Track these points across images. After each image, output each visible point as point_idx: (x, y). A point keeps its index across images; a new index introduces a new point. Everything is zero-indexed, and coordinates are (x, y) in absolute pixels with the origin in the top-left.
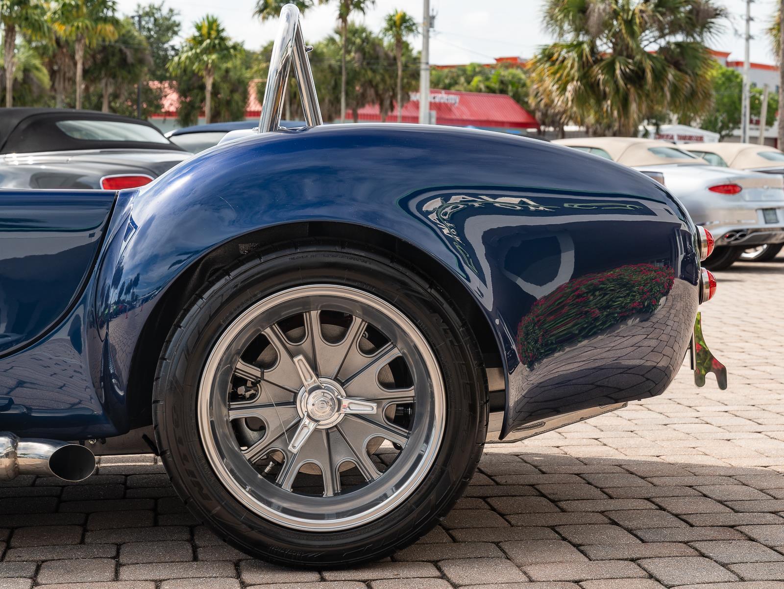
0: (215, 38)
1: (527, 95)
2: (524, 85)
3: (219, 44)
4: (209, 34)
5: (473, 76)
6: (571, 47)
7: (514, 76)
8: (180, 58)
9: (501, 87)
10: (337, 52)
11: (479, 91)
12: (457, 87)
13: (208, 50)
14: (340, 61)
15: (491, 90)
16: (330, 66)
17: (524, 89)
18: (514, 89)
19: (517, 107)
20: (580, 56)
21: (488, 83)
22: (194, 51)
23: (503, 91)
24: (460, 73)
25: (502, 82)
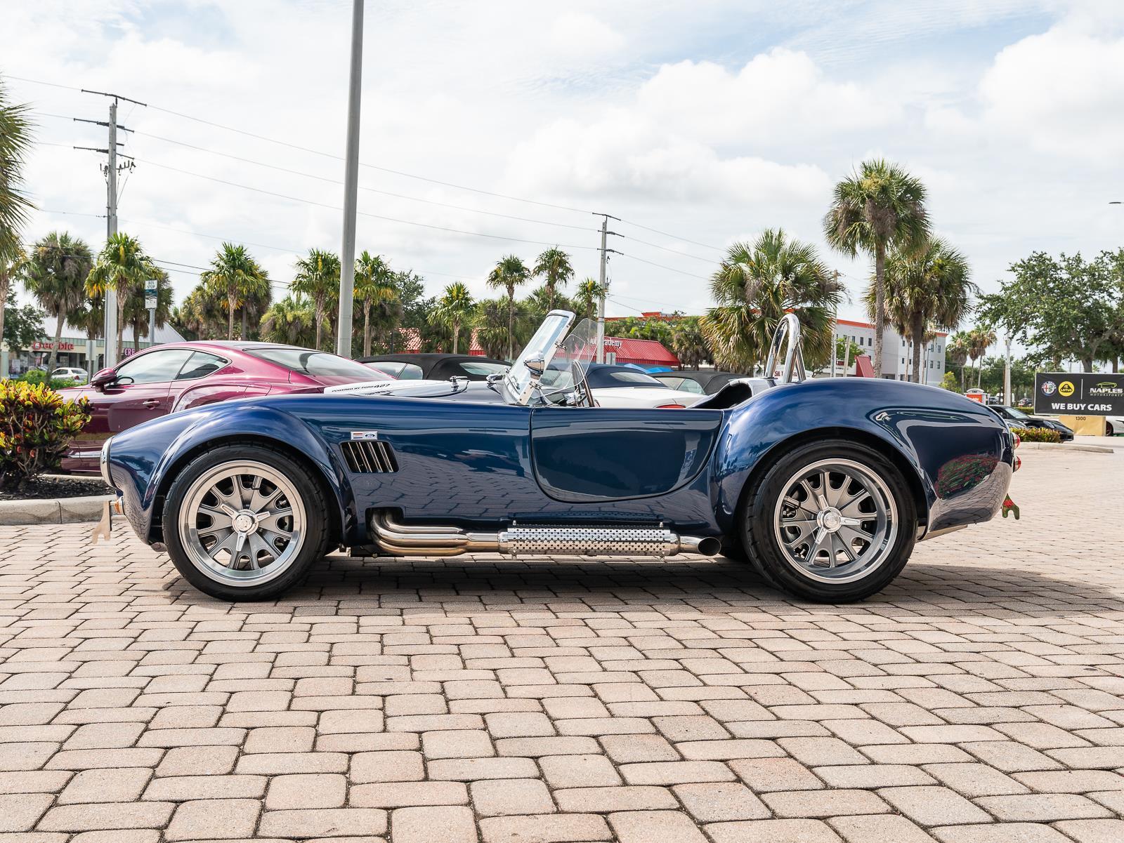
0: (462, 299)
1: (671, 341)
2: (669, 334)
3: (465, 303)
4: (458, 296)
5: (631, 327)
6: (733, 310)
7: (661, 327)
8: (436, 313)
9: (652, 335)
10: (535, 309)
11: (637, 337)
12: (620, 335)
13: (456, 308)
14: (538, 315)
15: (644, 337)
16: (531, 319)
17: (669, 336)
18: (662, 336)
19: (664, 350)
20: (740, 317)
21: (642, 332)
22: (446, 308)
23: (653, 338)
24: (621, 324)
25: (653, 331)
